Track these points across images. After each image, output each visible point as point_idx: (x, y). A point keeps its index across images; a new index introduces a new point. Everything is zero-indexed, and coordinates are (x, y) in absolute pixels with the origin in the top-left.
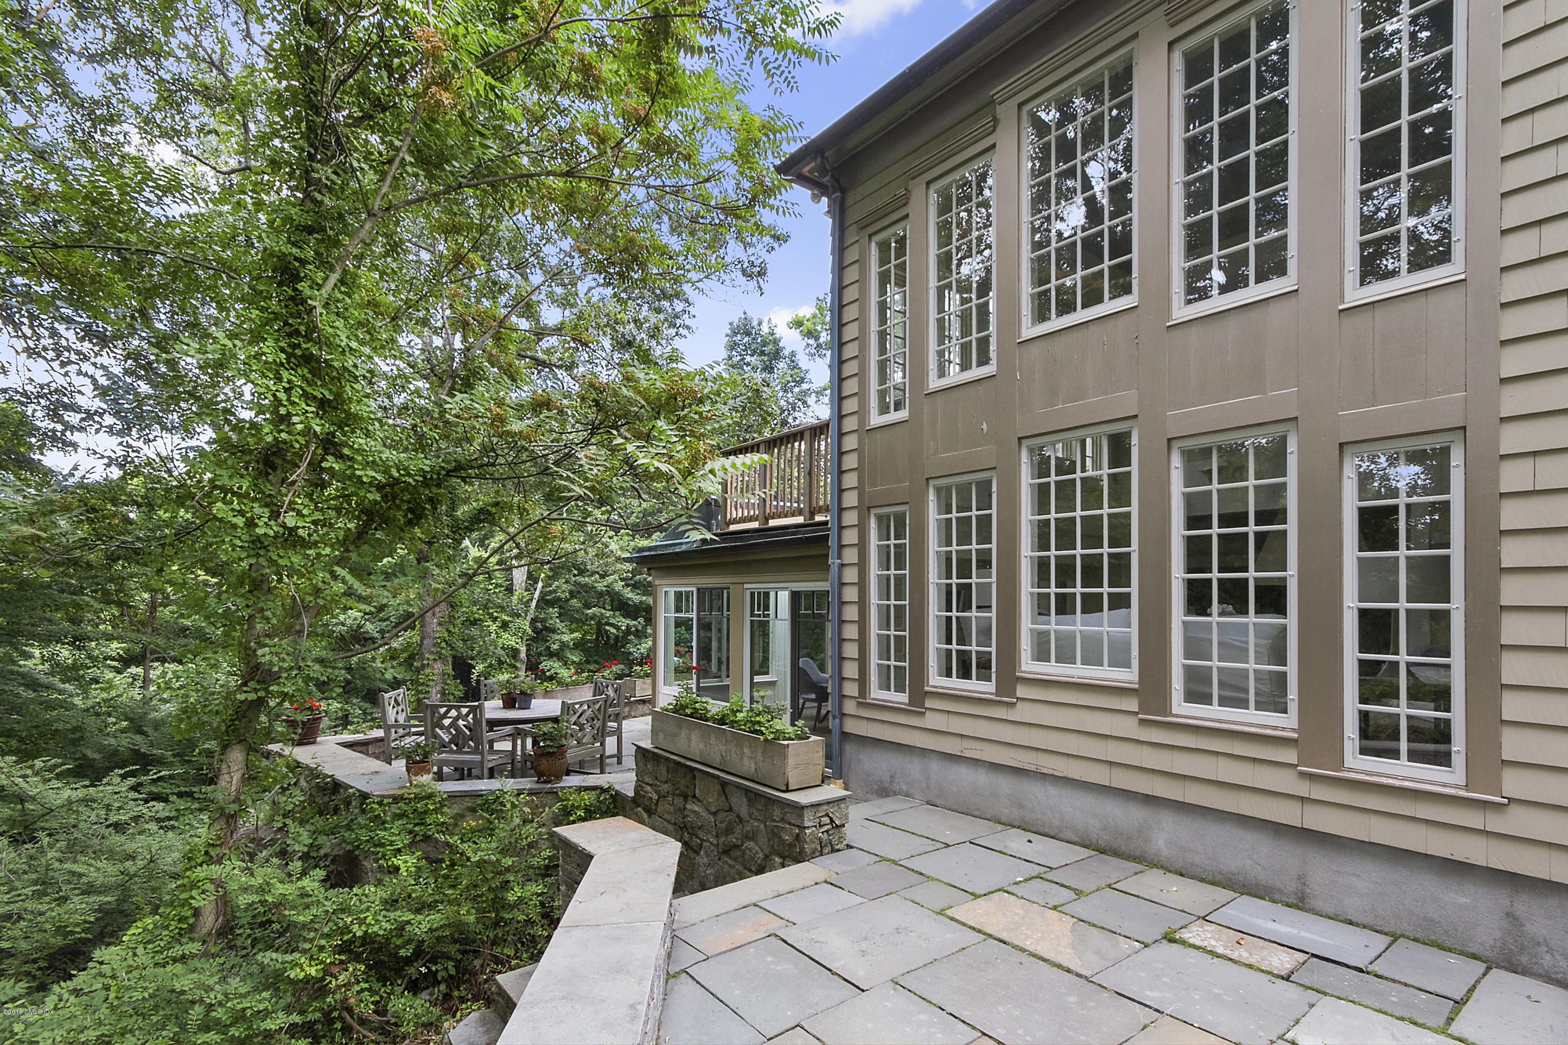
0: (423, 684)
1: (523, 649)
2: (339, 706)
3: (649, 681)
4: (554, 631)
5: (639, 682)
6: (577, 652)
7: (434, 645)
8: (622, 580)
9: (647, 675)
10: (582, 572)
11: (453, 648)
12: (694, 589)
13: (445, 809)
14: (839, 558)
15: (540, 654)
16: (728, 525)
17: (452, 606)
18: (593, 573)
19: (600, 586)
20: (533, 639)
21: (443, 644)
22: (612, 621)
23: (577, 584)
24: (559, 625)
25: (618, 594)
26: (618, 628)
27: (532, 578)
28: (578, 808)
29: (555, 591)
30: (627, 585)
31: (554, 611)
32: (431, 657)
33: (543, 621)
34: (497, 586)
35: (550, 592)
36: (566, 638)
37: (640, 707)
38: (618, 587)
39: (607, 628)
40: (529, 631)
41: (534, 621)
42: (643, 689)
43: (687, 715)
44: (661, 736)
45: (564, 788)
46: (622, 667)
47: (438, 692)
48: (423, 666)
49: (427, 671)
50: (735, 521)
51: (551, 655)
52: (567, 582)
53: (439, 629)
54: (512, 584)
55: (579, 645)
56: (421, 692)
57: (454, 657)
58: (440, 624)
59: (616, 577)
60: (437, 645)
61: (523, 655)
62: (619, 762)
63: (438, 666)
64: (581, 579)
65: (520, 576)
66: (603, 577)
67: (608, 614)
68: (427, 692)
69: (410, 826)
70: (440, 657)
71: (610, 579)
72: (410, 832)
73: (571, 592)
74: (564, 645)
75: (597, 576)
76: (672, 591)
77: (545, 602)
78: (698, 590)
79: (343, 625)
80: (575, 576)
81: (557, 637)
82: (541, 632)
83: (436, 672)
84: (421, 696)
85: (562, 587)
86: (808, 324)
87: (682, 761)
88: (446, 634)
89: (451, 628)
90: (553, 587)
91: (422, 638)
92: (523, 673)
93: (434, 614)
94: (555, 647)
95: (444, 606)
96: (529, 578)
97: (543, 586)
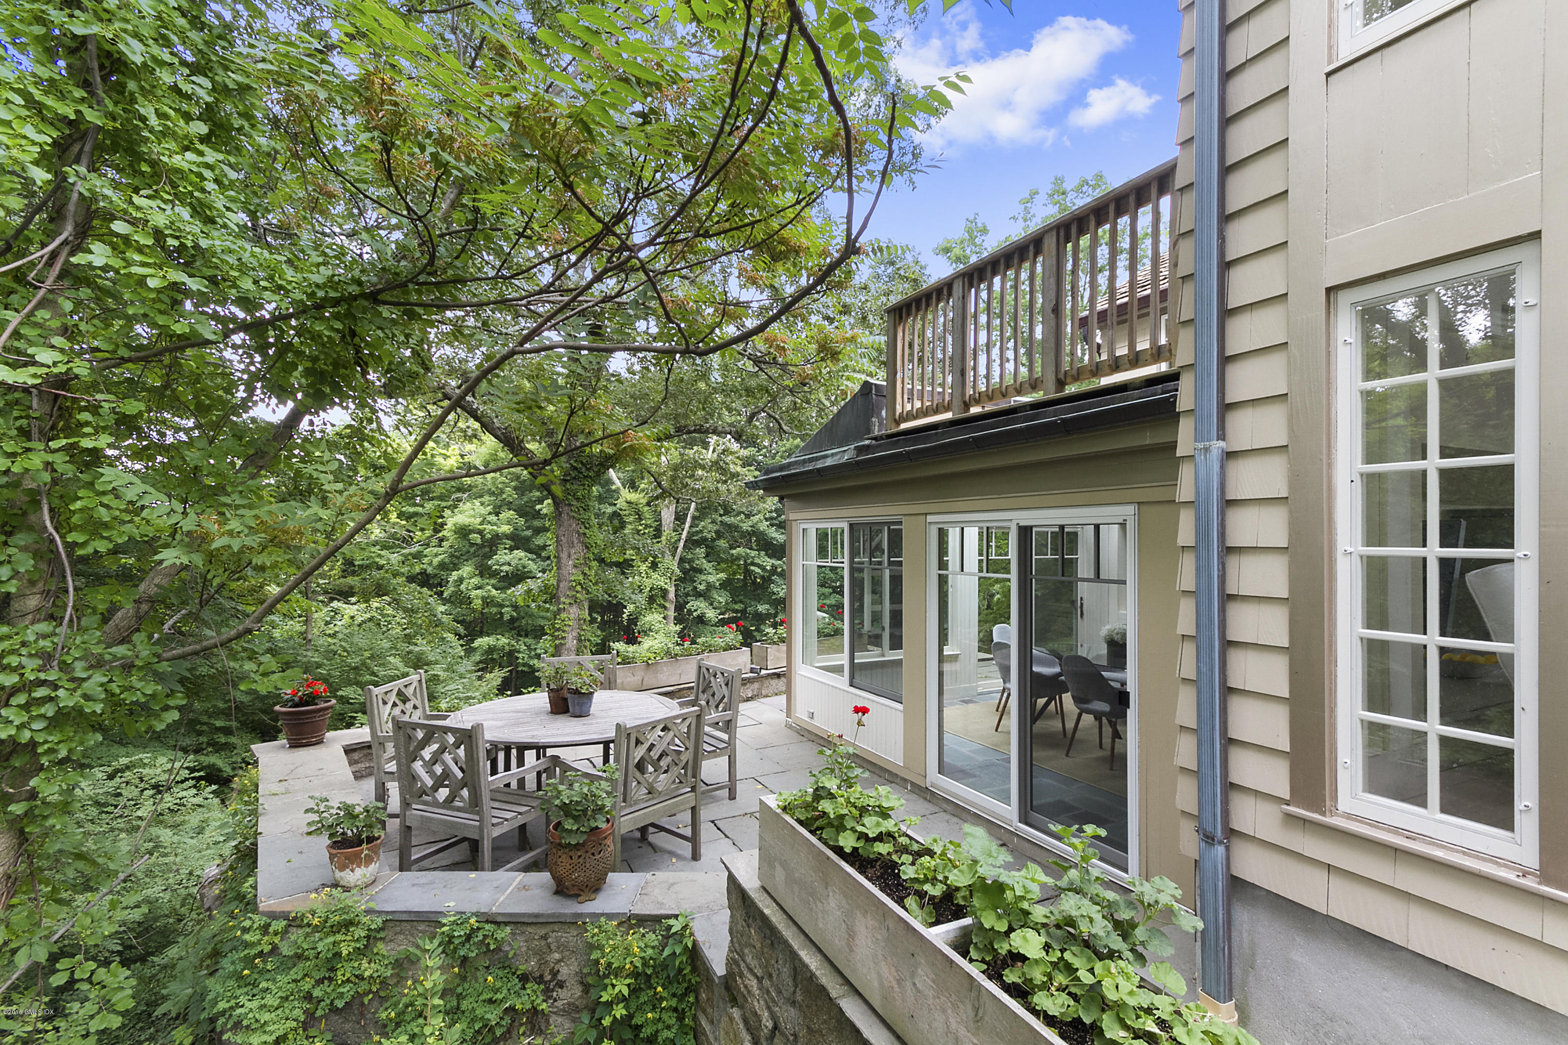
0: (559, 630)
1: (672, 590)
2: (507, 641)
3: (783, 647)
4: (700, 571)
5: (772, 649)
6: (723, 593)
7: (570, 589)
8: (766, 519)
9: (782, 640)
10: (727, 512)
11: (588, 593)
12: (846, 526)
13: (381, 947)
14: (1222, 437)
15: (687, 595)
16: (898, 423)
17: (587, 547)
18: (738, 513)
19: (746, 526)
20: (679, 579)
21: (579, 588)
22: (757, 561)
23: (723, 523)
24: (707, 566)
25: (763, 533)
26: (763, 568)
27: (680, 518)
28: (618, 972)
29: (701, 531)
30: (772, 525)
31: (701, 551)
32: (567, 601)
33: (690, 561)
34: (647, 526)
35: (697, 532)
36: (711, 579)
37: (774, 682)
38: (764, 526)
39: (752, 568)
40: (678, 572)
41: (681, 561)
42: (778, 659)
43: (839, 851)
44: (780, 874)
45: (596, 916)
46: (767, 606)
47: (573, 638)
48: (559, 611)
49: (563, 615)
50: (910, 416)
51: (698, 595)
52: (713, 522)
53: (574, 571)
54: (660, 525)
55: (725, 585)
56: (557, 638)
57: (591, 601)
58: (575, 566)
59: (761, 516)
60: (571, 588)
61: (672, 595)
62: (732, 797)
63: (574, 611)
64: (726, 519)
65: (668, 515)
66: (748, 516)
67: (753, 553)
68: (563, 638)
69: (307, 985)
70: (575, 601)
71: (755, 519)
72: (308, 997)
73: (717, 532)
74: (710, 586)
75: (743, 516)
76: (812, 528)
77: (691, 543)
78: (851, 526)
79: (509, 564)
80: (721, 515)
81: (704, 577)
82: (689, 573)
83: (572, 616)
84: (557, 642)
85: (708, 528)
86: (957, 251)
87: (835, 989)
88: (581, 578)
89: (586, 570)
90: (700, 527)
91: (559, 581)
92: (671, 613)
93: (569, 556)
94: (702, 587)
95: (579, 547)
96: (676, 519)
97: (691, 527)
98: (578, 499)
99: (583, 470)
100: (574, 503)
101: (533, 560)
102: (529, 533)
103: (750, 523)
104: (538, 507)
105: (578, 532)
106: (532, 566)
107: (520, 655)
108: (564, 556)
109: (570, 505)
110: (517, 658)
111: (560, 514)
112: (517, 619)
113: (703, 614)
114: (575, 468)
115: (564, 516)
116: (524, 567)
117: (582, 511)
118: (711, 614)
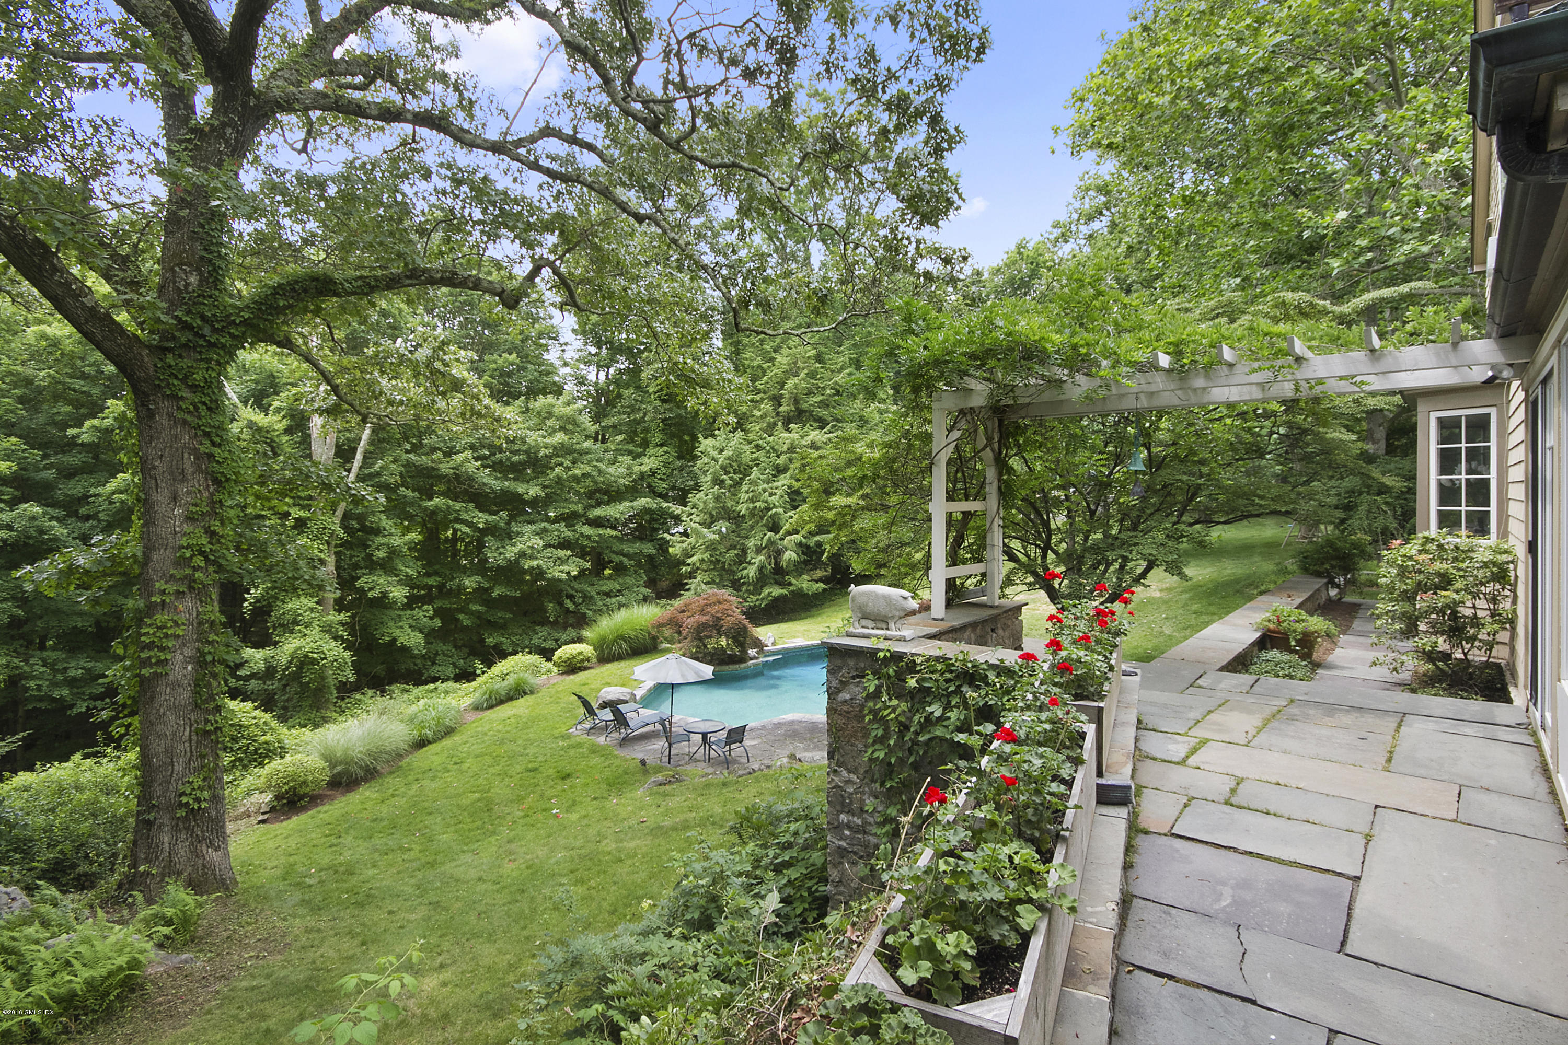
0: (150, 646)
1: (331, 559)
4: (377, 531)
6: (415, 561)
7: (176, 563)
11: (220, 569)
15: (356, 566)
17: (217, 482)
18: (434, 450)
19: (445, 468)
20: (345, 544)
21: (199, 561)
22: (464, 516)
23: (408, 464)
24: (386, 523)
25: (471, 478)
26: (472, 526)
32: (171, 588)
33: (361, 518)
36: (396, 541)
40: (341, 533)
41: (346, 516)
47: (190, 660)
48: (151, 609)
49: (161, 618)
51: (375, 566)
52: (395, 461)
53: (187, 528)
56: (145, 663)
58: (190, 519)
61: (330, 568)
63: (187, 607)
66: (448, 454)
67: (458, 506)
70: (192, 587)
71: (459, 458)
74: (393, 552)
75: (439, 454)
80: (407, 452)
81: (381, 540)
82: (358, 534)
83: (182, 618)
88: (204, 540)
89: (216, 526)
90: (377, 467)
91: (149, 549)
92: (332, 594)
93: (175, 498)
94: (381, 554)
95: (198, 482)
96: (337, 455)
97: (360, 468)
98: (194, 388)
99: (207, 331)
100: (185, 393)
101: (58, 519)
102: (50, 474)
103: (452, 464)
104: (71, 432)
105: (195, 451)
106: (59, 530)
107: (32, 684)
108: (161, 498)
109: (175, 398)
110: (27, 689)
111: (151, 415)
112: (26, 621)
113: (385, 595)
114: (186, 326)
115: (162, 420)
116: (42, 532)
117: (203, 411)
118: (398, 593)
